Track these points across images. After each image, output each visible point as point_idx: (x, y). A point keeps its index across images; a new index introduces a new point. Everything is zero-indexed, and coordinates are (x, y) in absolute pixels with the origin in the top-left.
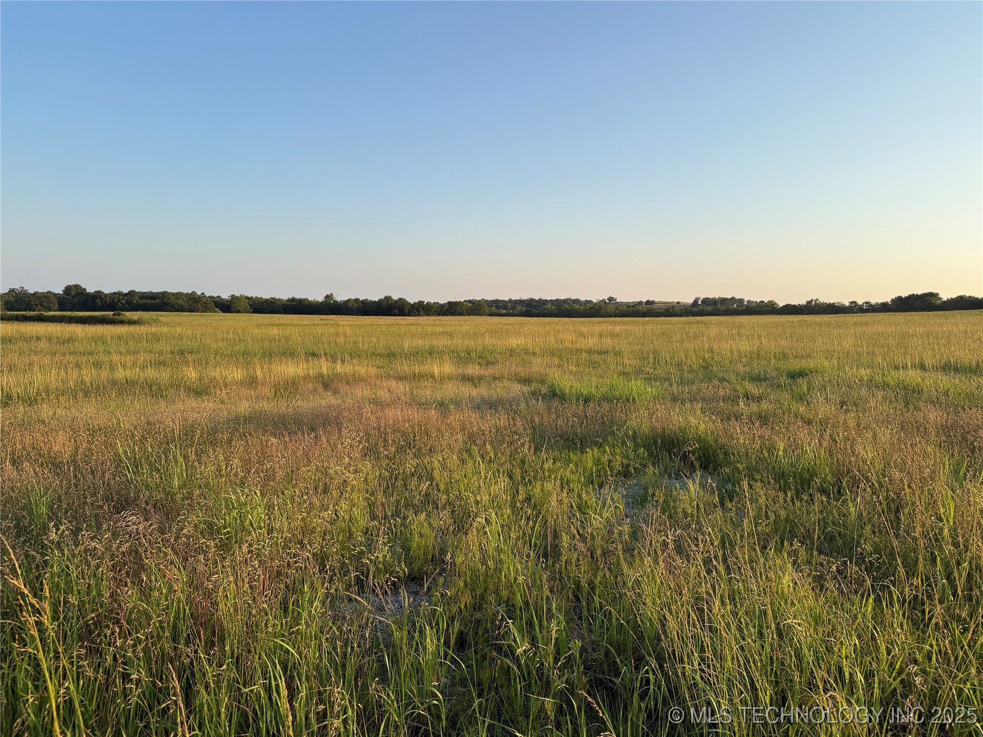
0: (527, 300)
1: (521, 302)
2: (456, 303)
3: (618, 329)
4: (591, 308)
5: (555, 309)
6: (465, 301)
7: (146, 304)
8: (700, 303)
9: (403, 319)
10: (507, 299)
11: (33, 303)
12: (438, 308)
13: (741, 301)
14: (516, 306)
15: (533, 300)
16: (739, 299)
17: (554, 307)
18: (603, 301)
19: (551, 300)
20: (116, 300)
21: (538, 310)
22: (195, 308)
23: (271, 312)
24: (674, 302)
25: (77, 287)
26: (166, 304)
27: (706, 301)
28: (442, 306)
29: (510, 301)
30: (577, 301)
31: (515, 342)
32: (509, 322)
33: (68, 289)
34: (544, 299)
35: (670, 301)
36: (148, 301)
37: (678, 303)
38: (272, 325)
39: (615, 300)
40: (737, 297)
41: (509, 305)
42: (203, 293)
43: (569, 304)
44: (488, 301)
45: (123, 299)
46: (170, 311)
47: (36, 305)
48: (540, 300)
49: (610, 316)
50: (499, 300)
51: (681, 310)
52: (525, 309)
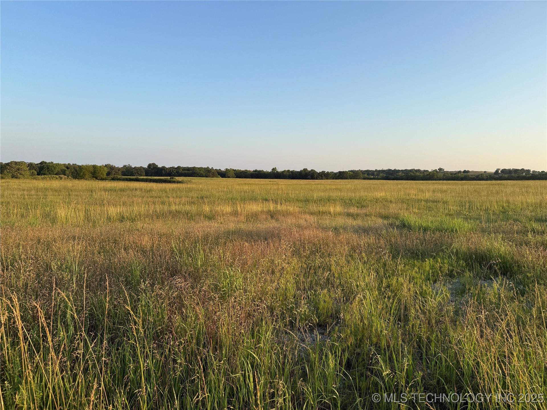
0: (386, 170)
1: (383, 171)
2: (343, 172)
3: (445, 187)
4: (427, 175)
5: (404, 175)
6: (349, 171)
7: (185, 173)
8: (500, 172)
9: (313, 181)
10: (374, 170)
11: (134, 172)
12: (333, 175)
13: (528, 171)
14: (380, 174)
15: (390, 170)
16: (527, 170)
17: (403, 174)
18: (436, 170)
19: (402, 170)
20: (171, 171)
21: (393, 176)
22: (208, 175)
23: (245, 178)
24: (482, 172)
25: (154, 164)
26: (195, 173)
27: (504, 171)
28: (336, 174)
29: (376, 171)
30: (418, 171)
31: (380, 195)
32: (375, 183)
33: (150, 165)
34: (397, 169)
35: (480, 171)
36: (186, 172)
37: (485, 172)
38: (245, 184)
39: (443, 170)
40: (526, 168)
41: (376, 173)
42: (212, 168)
43: (413, 173)
44: (362, 171)
45: (175, 171)
46: (197, 177)
47: (135, 173)
48: (395, 170)
49: (440, 180)
50: (369, 170)
51: (487, 177)
52: (385, 175)
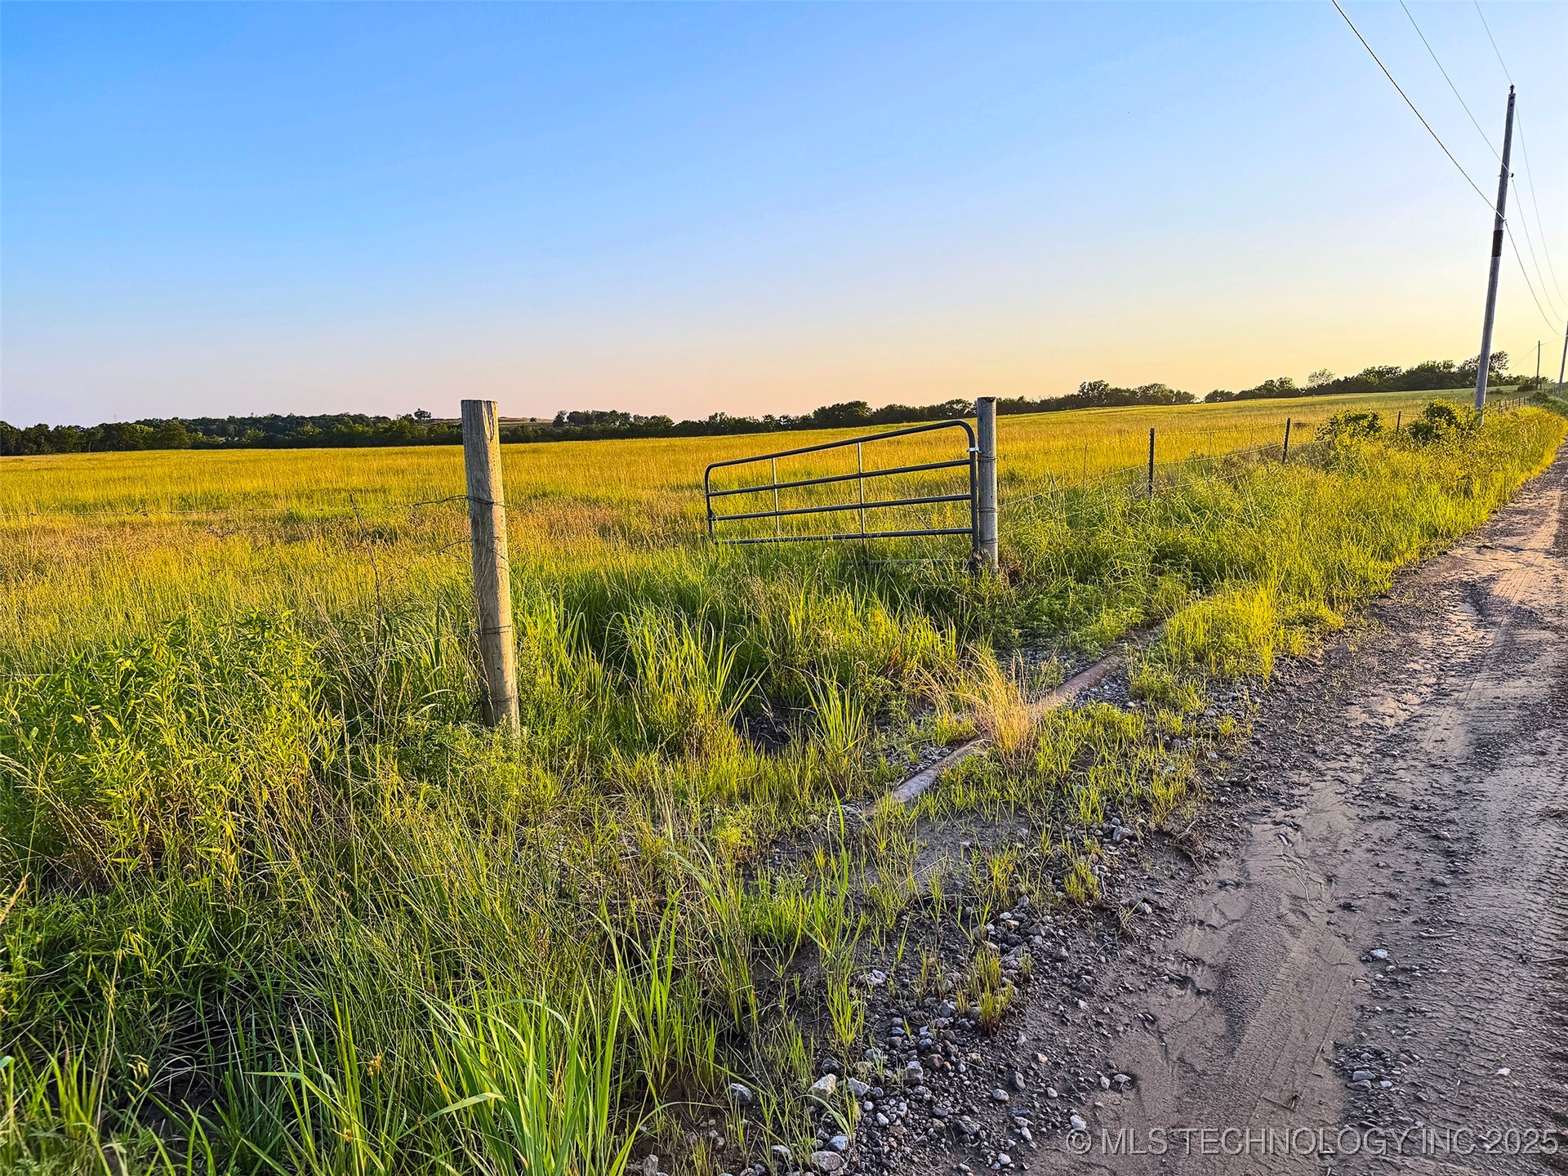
0: (265, 418)
1: (254, 422)
2: (118, 427)
4: (386, 430)
5: (320, 433)
6: (138, 422)
8: (565, 420)
9: (16, 461)
10: (226, 418)
12: (81, 437)
13: (626, 416)
14: (245, 429)
15: (276, 418)
16: (622, 414)
17: (318, 430)
18: (407, 418)
19: (311, 418)
21: (288, 435)
24: (526, 419)
27: (575, 417)
28: (92, 433)
29: (232, 420)
30: (360, 419)
32: (234, 458)
34: (297, 414)
35: (521, 417)
37: (533, 420)
39: (429, 417)
40: (619, 411)
41: (231, 428)
43: (346, 424)
44: (186, 421)
48: (291, 419)
49: (422, 443)
50: (209, 420)
51: (536, 432)
52: (262, 434)
